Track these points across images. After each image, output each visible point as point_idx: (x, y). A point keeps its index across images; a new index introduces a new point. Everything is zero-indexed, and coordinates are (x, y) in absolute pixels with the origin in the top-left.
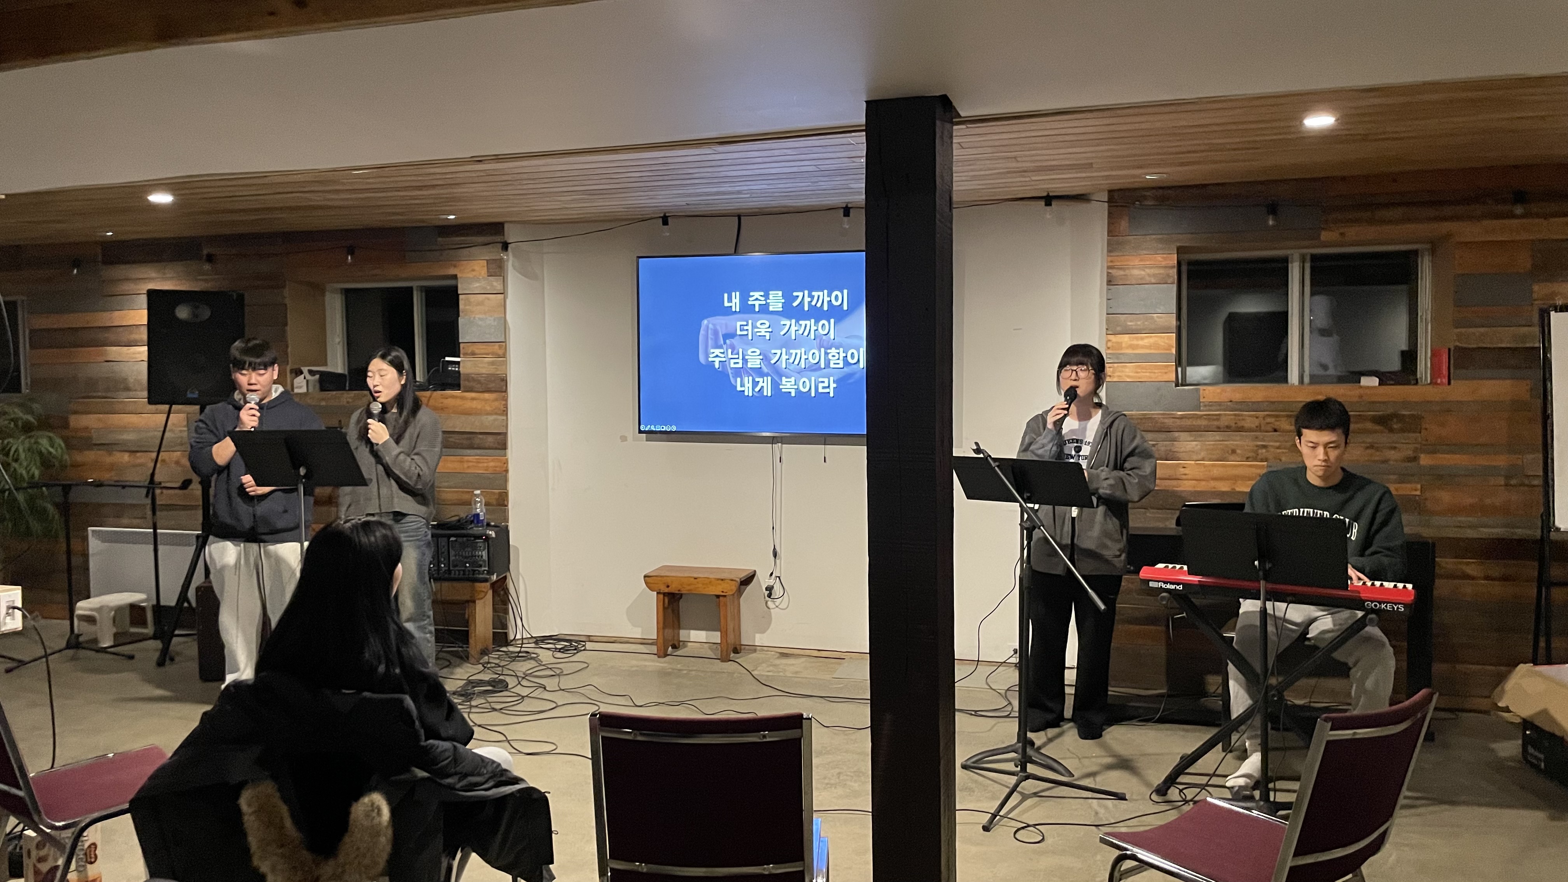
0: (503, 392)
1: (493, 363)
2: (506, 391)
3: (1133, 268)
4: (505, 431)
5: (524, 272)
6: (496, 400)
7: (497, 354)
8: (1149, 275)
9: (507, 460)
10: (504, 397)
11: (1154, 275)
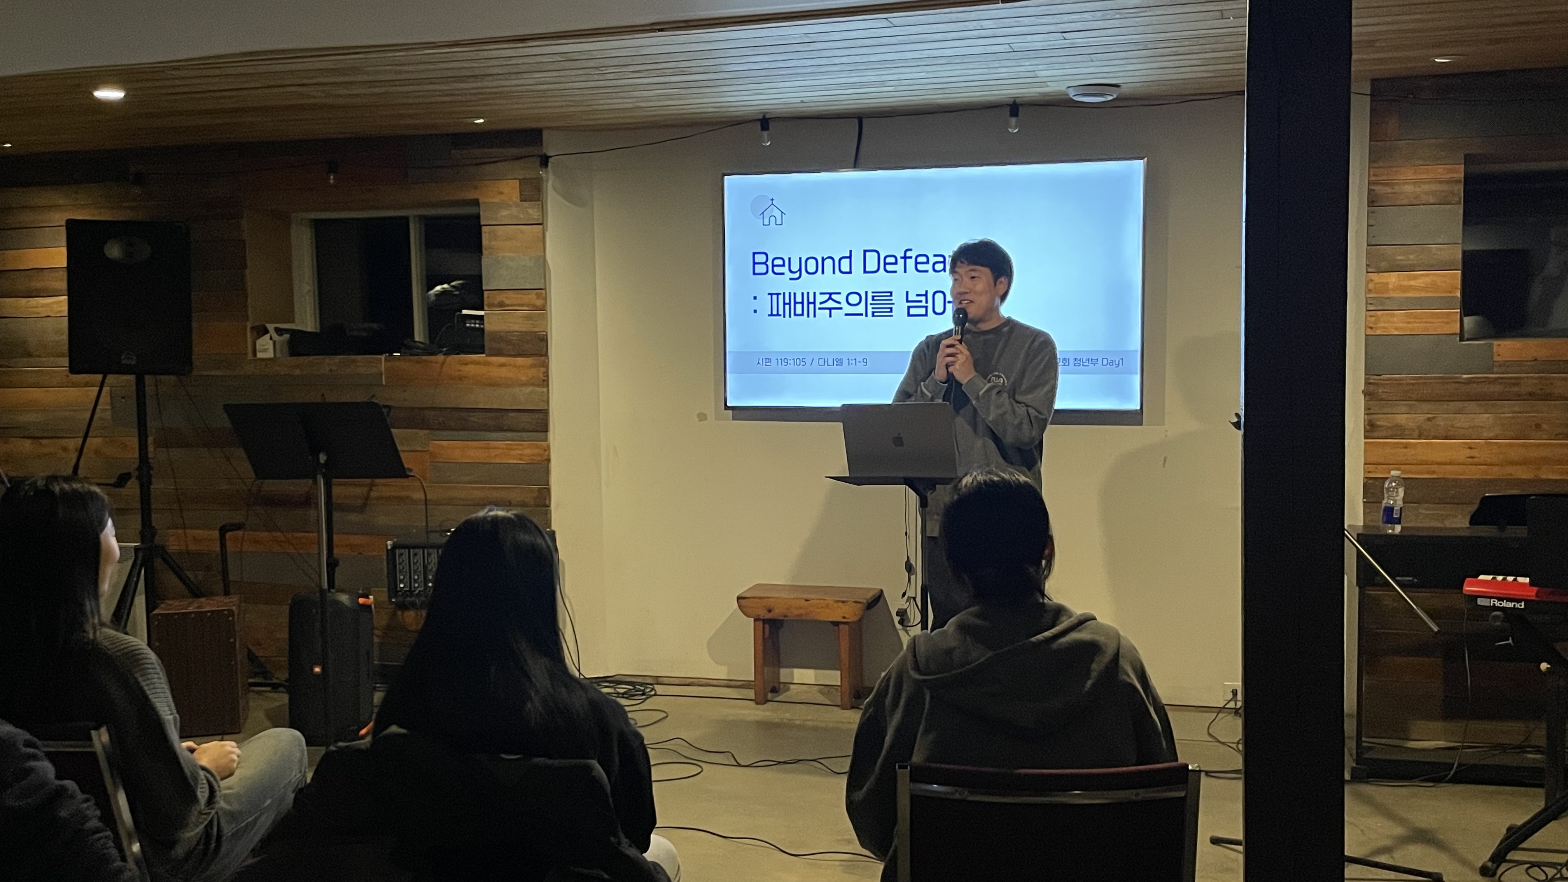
0: (541, 355)
1: (528, 318)
2: (546, 355)
3: (1404, 184)
4: (546, 408)
5: (570, 197)
6: (533, 366)
7: (534, 306)
8: (1426, 193)
9: (549, 447)
10: (545, 362)
11: (1433, 193)
